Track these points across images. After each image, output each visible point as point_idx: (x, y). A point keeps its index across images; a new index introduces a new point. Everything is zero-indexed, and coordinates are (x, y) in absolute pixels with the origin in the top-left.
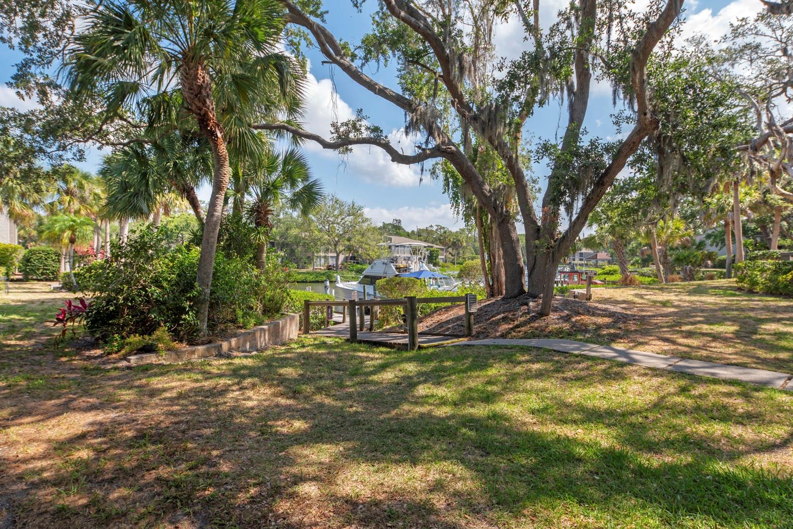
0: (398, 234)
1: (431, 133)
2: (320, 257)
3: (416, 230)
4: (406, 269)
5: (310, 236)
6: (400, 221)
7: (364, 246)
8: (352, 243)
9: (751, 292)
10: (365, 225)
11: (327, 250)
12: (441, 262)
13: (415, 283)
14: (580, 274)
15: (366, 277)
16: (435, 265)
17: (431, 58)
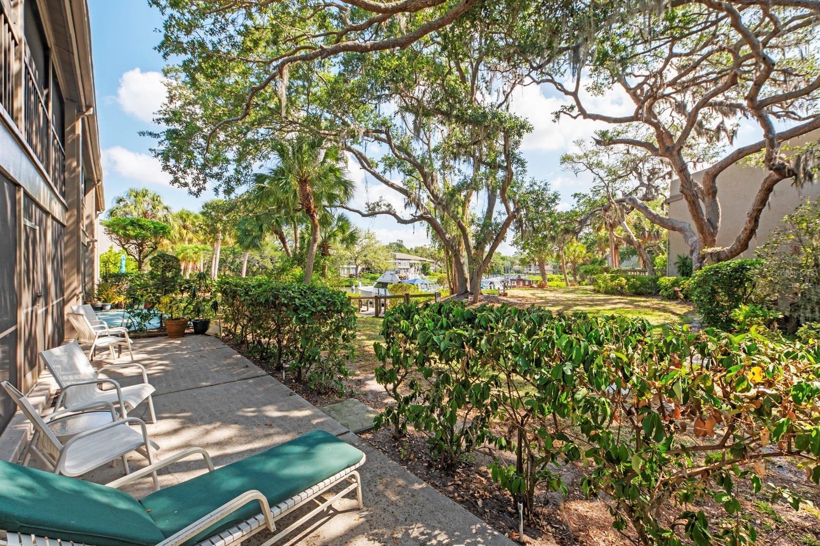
0: (400, 251)
1: (418, 207)
2: (343, 268)
3: (414, 248)
4: (405, 278)
5: (337, 253)
6: (402, 241)
7: (376, 260)
8: (367, 258)
9: (598, 292)
10: (377, 245)
11: (349, 264)
12: (432, 272)
13: (410, 287)
14: (524, 281)
15: (379, 283)
16: (427, 274)
17: (417, 173)
